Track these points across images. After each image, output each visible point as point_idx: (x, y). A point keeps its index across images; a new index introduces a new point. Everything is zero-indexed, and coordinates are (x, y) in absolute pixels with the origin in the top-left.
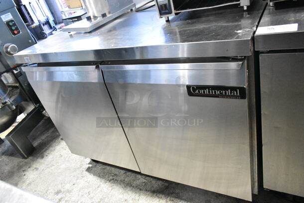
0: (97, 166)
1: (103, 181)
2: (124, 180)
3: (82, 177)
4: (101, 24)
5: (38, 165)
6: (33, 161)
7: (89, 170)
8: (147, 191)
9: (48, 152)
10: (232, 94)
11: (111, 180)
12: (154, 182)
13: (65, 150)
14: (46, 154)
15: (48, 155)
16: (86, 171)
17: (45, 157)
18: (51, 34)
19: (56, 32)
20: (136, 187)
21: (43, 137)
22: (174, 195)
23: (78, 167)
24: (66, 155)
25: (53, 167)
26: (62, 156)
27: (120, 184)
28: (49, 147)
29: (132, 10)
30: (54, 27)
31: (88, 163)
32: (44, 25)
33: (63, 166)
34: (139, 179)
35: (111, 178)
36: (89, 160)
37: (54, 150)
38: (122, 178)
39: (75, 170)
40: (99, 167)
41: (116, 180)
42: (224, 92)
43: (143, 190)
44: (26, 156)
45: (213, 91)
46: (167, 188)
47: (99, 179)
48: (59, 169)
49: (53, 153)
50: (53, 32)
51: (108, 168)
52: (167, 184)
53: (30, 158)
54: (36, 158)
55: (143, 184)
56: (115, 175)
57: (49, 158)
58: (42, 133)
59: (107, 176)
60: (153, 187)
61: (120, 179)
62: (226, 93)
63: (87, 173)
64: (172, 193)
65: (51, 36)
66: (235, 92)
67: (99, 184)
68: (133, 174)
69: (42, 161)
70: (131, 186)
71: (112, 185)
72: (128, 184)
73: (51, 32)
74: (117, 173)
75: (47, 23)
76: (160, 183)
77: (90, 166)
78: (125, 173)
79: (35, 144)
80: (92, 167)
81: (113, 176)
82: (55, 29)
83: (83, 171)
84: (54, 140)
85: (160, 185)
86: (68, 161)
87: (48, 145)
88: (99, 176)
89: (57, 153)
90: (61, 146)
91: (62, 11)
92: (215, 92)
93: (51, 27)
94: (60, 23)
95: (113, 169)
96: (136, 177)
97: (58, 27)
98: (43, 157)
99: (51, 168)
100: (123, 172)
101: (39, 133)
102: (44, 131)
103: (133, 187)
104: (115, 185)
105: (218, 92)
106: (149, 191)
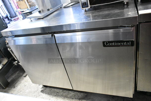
0: (47, 89)
1: (51, 96)
2: (63, 95)
3: (39, 95)
4: (48, 14)
5: (12, 92)
6: (9, 90)
7: (42, 91)
8: (76, 99)
9: (17, 84)
10: (127, 44)
11: (56, 95)
12: (79, 94)
13: (27, 82)
14: (16, 85)
15: (18, 86)
16: (41, 92)
17: (16, 87)
18: (9, 23)
19: (12, 22)
20: (70, 97)
21: (13, 77)
22: (91, 99)
23: (36, 90)
24: (28, 85)
25: (21, 92)
26: (26, 86)
27: (61, 97)
28: (18, 81)
29: (61, 8)
30: (11, 19)
31: (41, 88)
32: (5, 19)
33: (27, 91)
34: (71, 93)
35: (55, 94)
36: (41, 86)
37: (21, 83)
38: (62, 94)
39: (34, 92)
40: (48, 89)
41: (58, 95)
42: (123, 43)
43: (74, 99)
44: (5, 88)
45: (117, 43)
46: (86, 96)
47: (49, 95)
48: (25, 92)
49: (20, 84)
50: (10, 22)
51: (53, 89)
52: (86, 94)
53: (7, 88)
54: (10, 88)
55: (74, 96)
56: (57, 92)
57: (19, 87)
58: (12, 74)
59: (53, 94)
60: (79, 96)
61: (60, 94)
62: (123, 44)
63: (42, 93)
64: (90, 99)
65: (9, 24)
66: (129, 43)
67: (49, 98)
68: (67, 91)
69: (14, 89)
70: (67, 97)
71: (57, 98)
72: (65, 96)
73: (9, 22)
74: (58, 91)
75: (7, 17)
76: (82, 94)
77: (43, 89)
78: (63, 91)
79: (9, 80)
80: (44, 90)
81: (56, 93)
82: (11, 20)
83: (39, 92)
84: (20, 77)
85: (83, 95)
86: (30, 88)
87: (16, 80)
88: (49, 94)
89: (22, 84)
90: (24, 80)
91: (17, 11)
92: (118, 44)
93: (9, 20)
94: (13, 17)
95: (56, 89)
96: (69, 93)
97: (13, 19)
98: (14, 87)
99: (20, 93)
100: (61, 90)
101: (10, 74)
102: (13, 73)
103: (68, 98)
104: (58, 98)
105: (119, 44)
106: (77, 99)
